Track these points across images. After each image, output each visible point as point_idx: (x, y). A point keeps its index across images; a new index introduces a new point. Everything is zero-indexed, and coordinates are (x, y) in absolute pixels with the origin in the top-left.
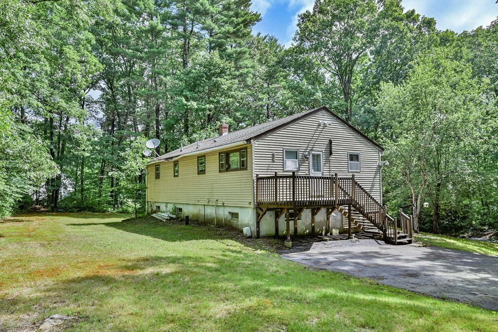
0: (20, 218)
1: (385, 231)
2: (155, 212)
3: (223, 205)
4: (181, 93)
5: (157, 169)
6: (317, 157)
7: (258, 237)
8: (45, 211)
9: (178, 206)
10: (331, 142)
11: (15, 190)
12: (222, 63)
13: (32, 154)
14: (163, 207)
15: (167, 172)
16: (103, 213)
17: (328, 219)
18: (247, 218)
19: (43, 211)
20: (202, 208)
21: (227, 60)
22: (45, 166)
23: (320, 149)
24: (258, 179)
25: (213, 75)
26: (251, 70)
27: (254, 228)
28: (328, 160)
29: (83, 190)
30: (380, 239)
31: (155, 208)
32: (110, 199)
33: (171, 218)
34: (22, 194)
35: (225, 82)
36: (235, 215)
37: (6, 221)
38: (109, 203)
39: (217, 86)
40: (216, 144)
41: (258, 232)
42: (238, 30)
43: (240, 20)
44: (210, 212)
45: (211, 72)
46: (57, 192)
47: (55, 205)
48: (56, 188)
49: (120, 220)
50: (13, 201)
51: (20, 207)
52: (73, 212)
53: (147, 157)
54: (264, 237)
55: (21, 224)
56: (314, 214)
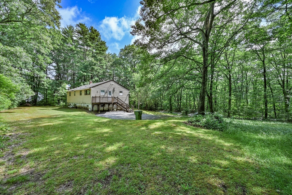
0: (21, 108)
1: (127, 110)
2: (69, 105)
3: (85, 103)
4: (81, 70)
5: (70, 93)
6: (110, 92)
7: (93, 111)
8: (31, 106)
9: (75, 104)
10: (114, 88)
11: (19, 99)
12: (95, 62)
13: (25, 89)
14: (71, 104)
15: (72, 94)
16: (54, 106)
17: (113, 107)
18: (90, 106)
19: (30, 106)
20: (81, 104)
21: (96, 61)
22: (30, 93)
23: (111, 90)
24: (93, 97)
25: (92, 65)
26: (105, 64)
27: (92, 109)
28: (113, 93)
29: (47, 99)
30: (126, 111)
31: (69, 104)
32: (57, 102)
33: (73, 107)
34: (21, 100)
35: (96, 68)
36: (88, 106)
37: (15, 109)
38: (56, 103)
39: (93, 69)
40: (86, 87)
41: (93, 110)
42: (100, 52)
43: (101, 49)
44: (82, 105)
45: (91, 64)
46: (36, 99)
47: (35, 104)
48: (35, 98)
49: (58, 108)
50: (18, 102)
51: (20, 104)
52: (42, 106)
53: (66, 89)
54: (94, 111)
55: (21, 109)
56: (109, 105)
